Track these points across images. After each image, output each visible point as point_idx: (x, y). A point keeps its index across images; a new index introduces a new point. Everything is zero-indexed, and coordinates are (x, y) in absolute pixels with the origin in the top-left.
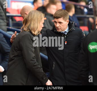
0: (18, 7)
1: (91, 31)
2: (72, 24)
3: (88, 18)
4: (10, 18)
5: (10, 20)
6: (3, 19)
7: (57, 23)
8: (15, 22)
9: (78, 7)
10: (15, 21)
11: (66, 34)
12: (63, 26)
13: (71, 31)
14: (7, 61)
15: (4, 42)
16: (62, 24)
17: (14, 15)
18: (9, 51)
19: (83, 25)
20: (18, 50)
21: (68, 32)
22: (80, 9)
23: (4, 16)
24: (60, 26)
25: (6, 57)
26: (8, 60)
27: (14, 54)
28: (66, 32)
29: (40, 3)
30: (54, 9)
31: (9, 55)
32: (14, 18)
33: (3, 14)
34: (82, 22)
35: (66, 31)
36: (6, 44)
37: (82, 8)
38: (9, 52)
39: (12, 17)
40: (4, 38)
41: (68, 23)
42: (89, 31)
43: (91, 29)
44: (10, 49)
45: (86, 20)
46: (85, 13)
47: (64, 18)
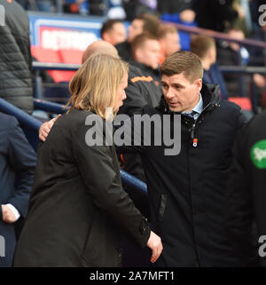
0: (59, 43)
1: (260, 110)
2: (213, 90)
3: (252, 74)
4: (38, 73)
5: (39, 80)
6: (21, 78)
7: (168, 87)
8: (50, 85)
9: (225, 44)
10: (53, 81)
11: (196, 118)
12: (184, 94)
13: (210, 111)
14: (27, 192)
15: (20, 139)
16: (182, 90)
17: (50, 65)
18: (34, 164)
19: (239, 94)
20: (66, 162)
21: (200, 112)
22: (229, 49)
23: (25, 68)
24: (176, 96)
25: (25, 180)
26: (30, 189)
27: (52, 172)
28: (194, 113)
29: (120, 34)
30: (154, 51)
31: (33, 176)
32: (48, 73)
33: (23, 63)
34: (233, 85)
35: (195, 109)
36: (25, 146)
37: (235, 47)
38: (33, 168)
39: (44, 72)
40: (20, 129)
41: (200, 88)
42: (254, 111)
43: (260, 104)
44: (36, 159)
45: (246, 79)
46: (243, 63)
47: (187, 75)
